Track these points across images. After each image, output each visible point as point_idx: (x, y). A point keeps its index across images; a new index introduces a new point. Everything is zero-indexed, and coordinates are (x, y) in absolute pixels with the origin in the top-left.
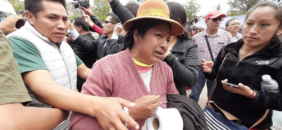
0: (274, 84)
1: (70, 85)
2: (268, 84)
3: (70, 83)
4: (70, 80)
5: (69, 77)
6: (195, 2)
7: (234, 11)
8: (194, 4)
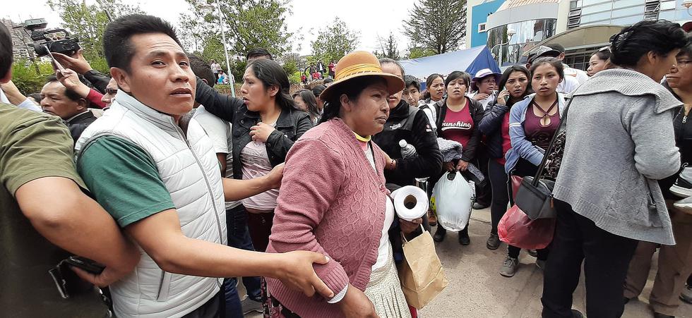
0: (411, 149)
1: (215, 210)
2: (405, 150)
3: (215, 207)
4: (213, 201)
5: (211, 195)
6: (345, 29)
7: (419, 48)
8: (343, 33)
